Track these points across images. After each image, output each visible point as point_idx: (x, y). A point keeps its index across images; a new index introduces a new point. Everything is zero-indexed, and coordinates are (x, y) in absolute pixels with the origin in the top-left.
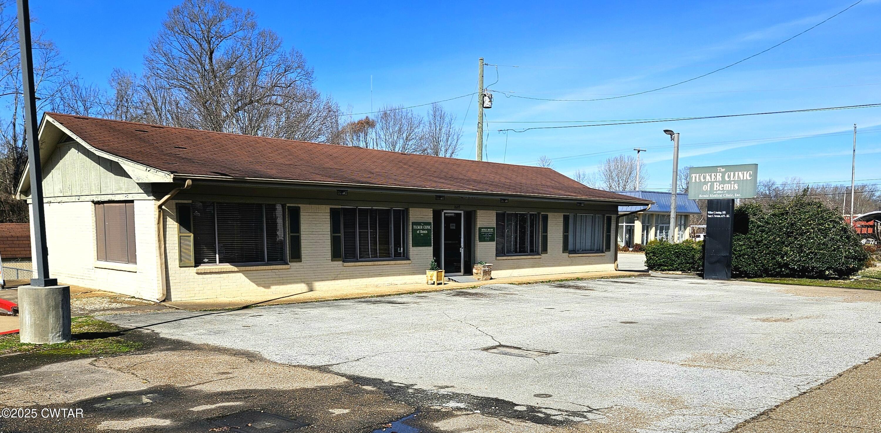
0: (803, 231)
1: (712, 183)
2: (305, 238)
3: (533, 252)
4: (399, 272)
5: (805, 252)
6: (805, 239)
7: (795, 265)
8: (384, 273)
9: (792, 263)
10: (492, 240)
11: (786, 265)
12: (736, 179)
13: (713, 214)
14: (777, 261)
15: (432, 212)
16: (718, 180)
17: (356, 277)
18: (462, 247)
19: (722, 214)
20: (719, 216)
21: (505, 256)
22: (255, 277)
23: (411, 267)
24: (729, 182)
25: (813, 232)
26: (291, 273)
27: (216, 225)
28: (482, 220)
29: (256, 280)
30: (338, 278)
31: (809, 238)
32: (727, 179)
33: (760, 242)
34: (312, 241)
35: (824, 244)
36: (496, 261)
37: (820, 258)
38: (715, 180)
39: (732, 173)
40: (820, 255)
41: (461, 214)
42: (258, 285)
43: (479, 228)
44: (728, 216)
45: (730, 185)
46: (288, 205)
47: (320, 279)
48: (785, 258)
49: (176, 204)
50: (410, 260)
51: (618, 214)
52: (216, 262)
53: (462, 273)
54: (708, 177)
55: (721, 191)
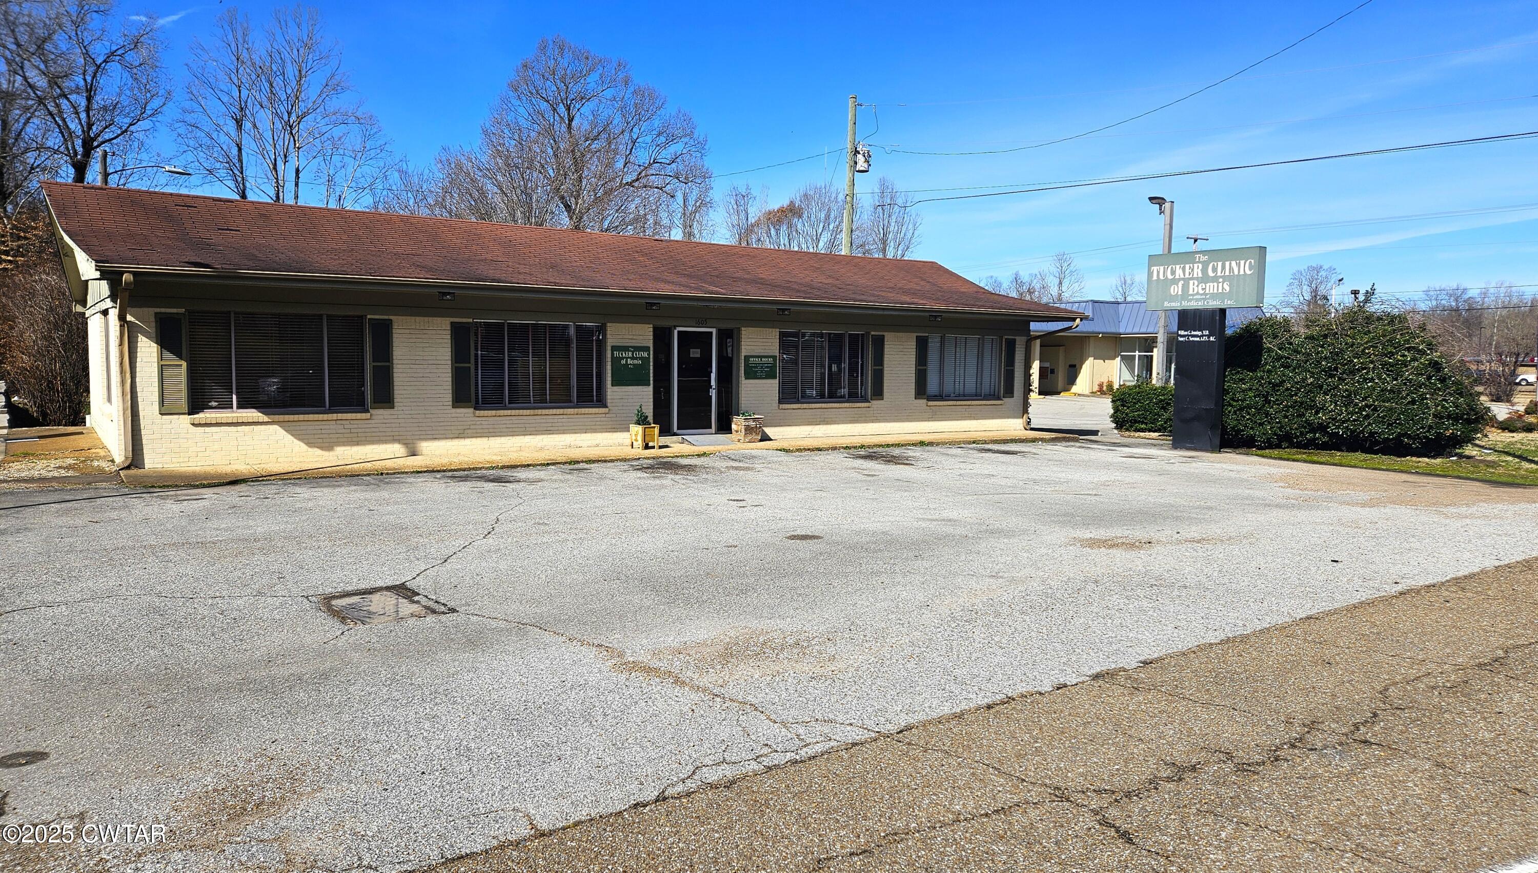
0: (1355, 366)
1: (1186, 281)
2: (400, 370)
3: (854, 396)
4: (585, 427)
5: (1357, 405)
6: (1358, 382)
7: (1338, 427)
8: (557, 428)
9: (1334, 425)
10: (771, 375)
11: (1322, 428)
12: (1227, 273)
13: (1188, 335)
14: (1307, 420)
15: (651, 329)
16: (1195, 276)
17: (500, 434)
18: (714, 387)
19: (1202, 336)
20: (1198, 339)
21: (798, 402)
22: (303, 432)
23: (609, 419)
24: (1215, 279)
25: (1373, 368)
26: (374, 426)
27: (233, 347)
28: (751, 344)
29: (306, 437)
30: (466, 435)
31: (1365, 379)
32: (1211, 274)
33: (1278, 385)
34: (416, 375)
35: (1391, 391)
36: (779, 411)
37: (1383, 417)
38: (1191, 276)
39: (1220, 264)
40: (1384, 410)
41: (711, 333)
42: (310, 444)
43: (745, 357)
44: (1212, 339)
45: (1216, 284)
46: (369, 317)
47: (431, 437)
48: (1320, 415)
49: (156, 314)
50: (607, 407)
51: (1030, 335)
52: (232, 408)
53: (713, 430)
54: (1179, 272)
55: (1202, 295)
